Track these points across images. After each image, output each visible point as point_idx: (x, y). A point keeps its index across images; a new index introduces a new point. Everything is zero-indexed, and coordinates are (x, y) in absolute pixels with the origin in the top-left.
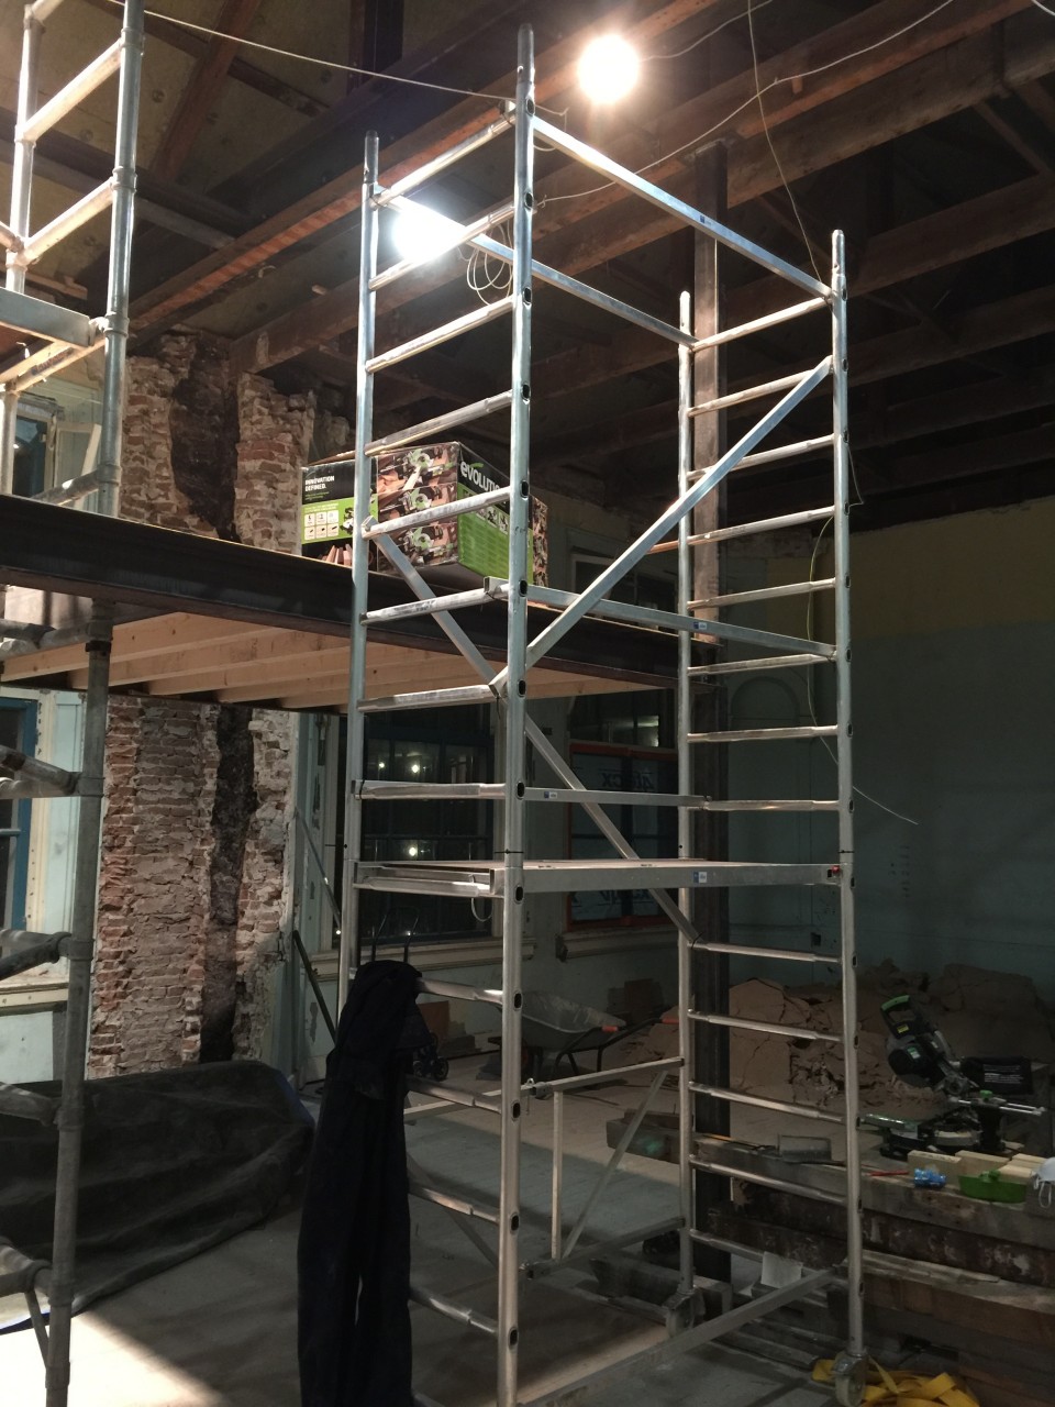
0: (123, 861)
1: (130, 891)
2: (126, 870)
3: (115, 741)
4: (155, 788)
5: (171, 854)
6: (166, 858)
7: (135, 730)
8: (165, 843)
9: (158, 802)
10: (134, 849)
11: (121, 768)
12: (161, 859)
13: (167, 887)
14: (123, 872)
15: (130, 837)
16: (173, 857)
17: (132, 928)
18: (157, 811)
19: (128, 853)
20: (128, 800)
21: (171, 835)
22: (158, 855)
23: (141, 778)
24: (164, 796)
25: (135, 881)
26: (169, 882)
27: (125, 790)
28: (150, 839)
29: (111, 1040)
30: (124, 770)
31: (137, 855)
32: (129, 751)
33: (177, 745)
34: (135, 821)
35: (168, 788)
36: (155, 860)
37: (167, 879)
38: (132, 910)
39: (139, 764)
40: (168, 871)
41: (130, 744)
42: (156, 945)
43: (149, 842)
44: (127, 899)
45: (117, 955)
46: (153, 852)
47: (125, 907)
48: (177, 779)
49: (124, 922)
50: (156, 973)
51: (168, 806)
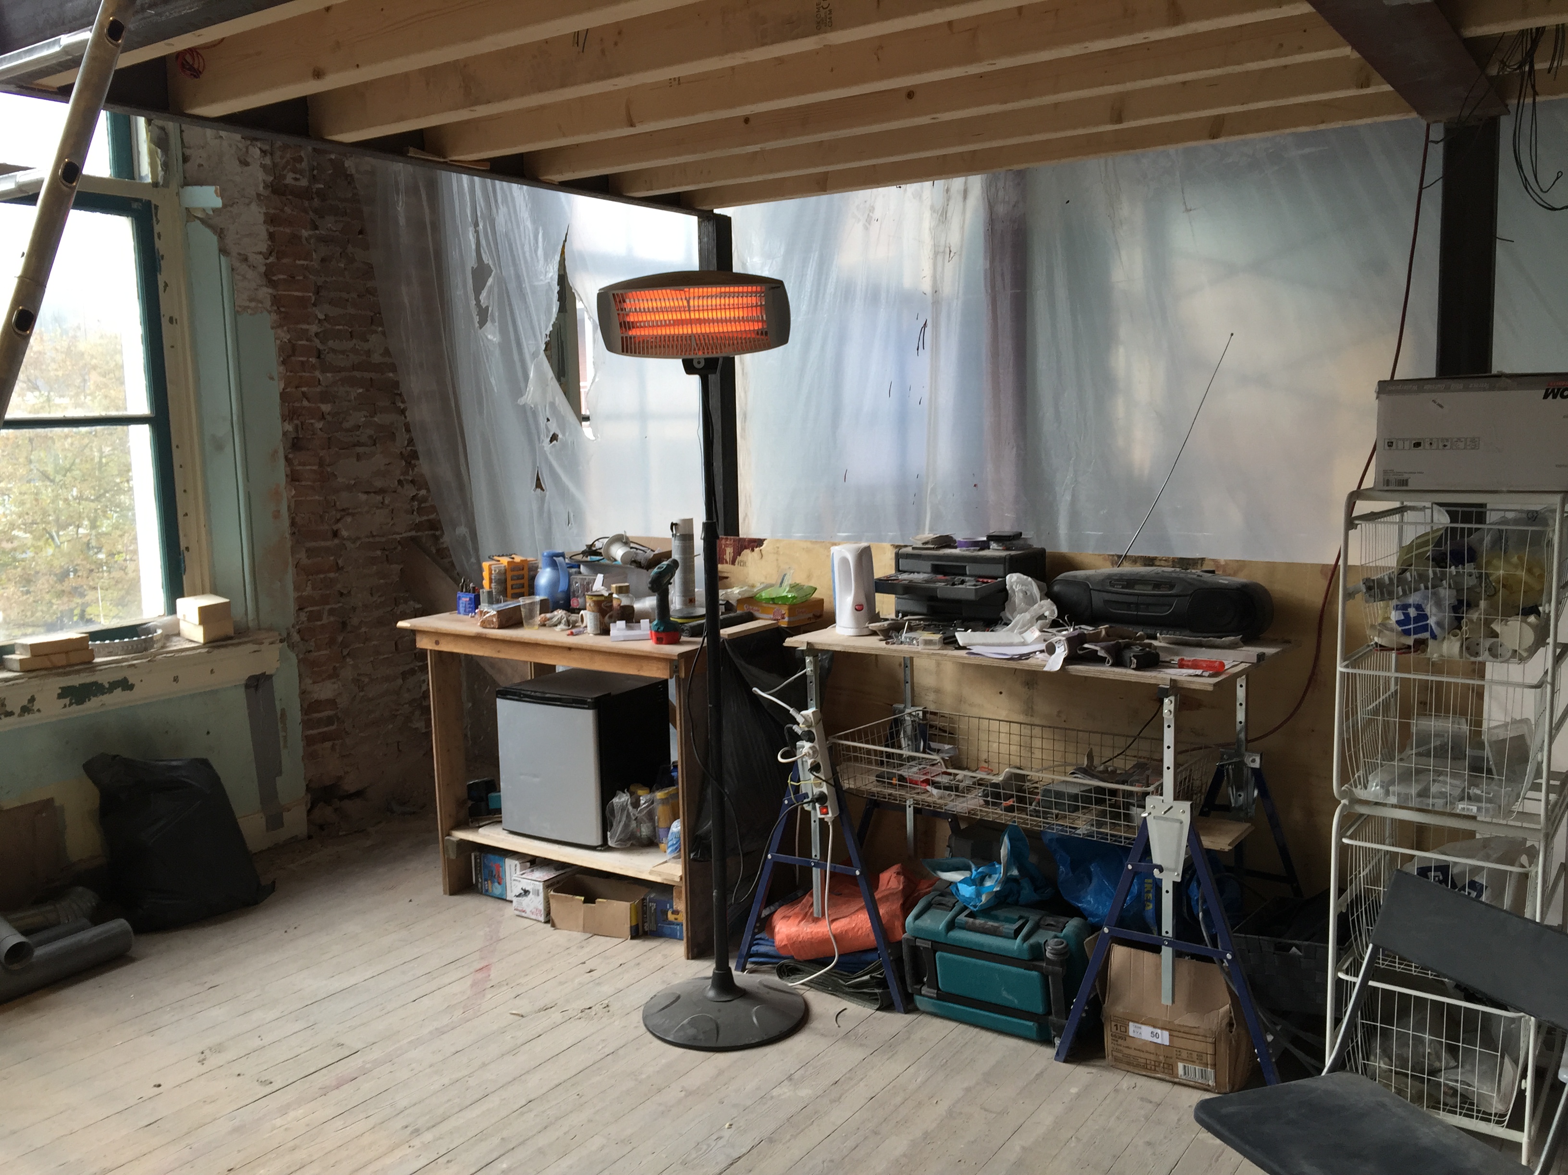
0: (316, 460)
1: (331, 504)
2: (321, 474)
4: (347, 346)
5: (379, 448)
6: (374, 454)
8: (370, 432)
9: (354, 368)
10: (327, 443)
12: (366, 456)
13: (379, 498)
15: (320, 425)
16: (382, 453)
18: (353, 382)
19: (320, 447)
21: (376, 419)
22: (360, 450)
24: (360, 359)
25: (335, 491)
26: (381, 490)
27: (307, 350)
28: (348, 425)
29: (330, 721)
31: (333, 451)
34: (325, 397)
35: (364, 346)
36: (359, 457)
37: (379, 486)
38: (335, 533)
40: (378, 474)
42: (376, 582)
43: (347, 430)
44: (327, 517)
45: (325, 600)
46: (355, 445)
47: (327, 528)
49: (328, 551)
51: (367, 375)
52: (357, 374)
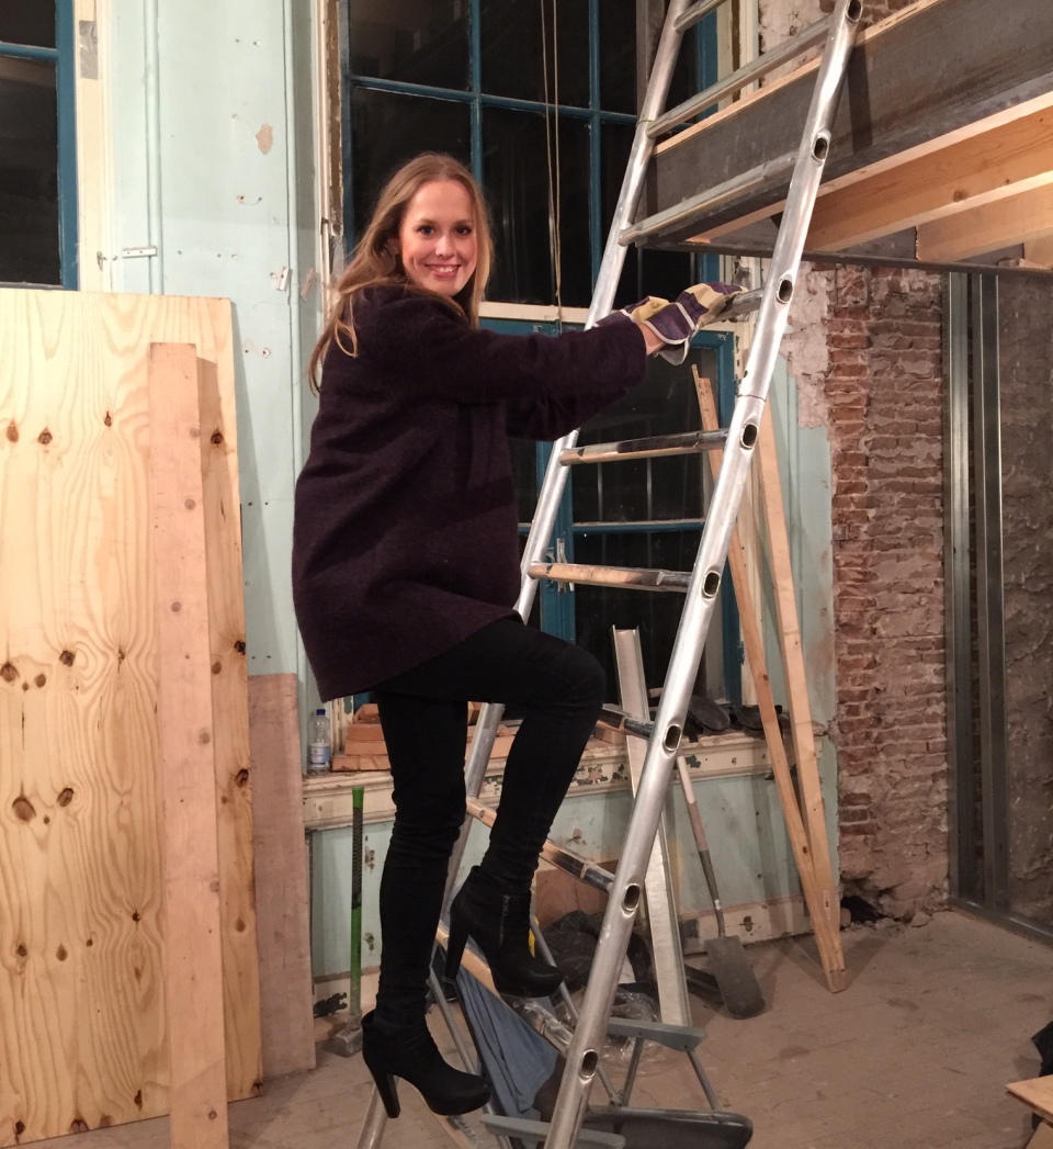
0: (860, 561)
1: (872, 603)
2: (864, 574)
3: (837, 387)
4: (893, 453)
5: (917, 550)
6: (912, 555)
7: (860, 370)
8: (910, 534)
9: (899, 473)
10: (871, 545)
11: (847, 426)
12: (905, 558)
13: (916, 598)
14: (860, 577)
15: (865, 528)
16: (921, 554)
17: (877, 658)
18: (896, 487)
19: (865, 549)
20: (860, 473)
21: (917, 522)
22: (901, 551)
23: (874, 440)
24: (904, 465)
25: (875, 591)
26: (918, 591)
27: (856, 458)
28: (891, 528)
29: (863, 815)
30: (853, 428)
31: (876, 552)
32: (857, 401)
33: (915, 389)
34: (870, 503)
35: (909, 453)
36: (899, 559)
37: (917, 586)
38: (874, 631)
39: (869, 419)
40: (916, 575)
41: (856, 389)
42: (910, 681)
43: (889, 533)
44: (867, 615)
45: (863, 695)
46: (895, 546)
47: (866, 626)
48: (919, 439)
49: (867, 648)
50: (914, 721)
51: (909, 480)
52: (900, 479)
